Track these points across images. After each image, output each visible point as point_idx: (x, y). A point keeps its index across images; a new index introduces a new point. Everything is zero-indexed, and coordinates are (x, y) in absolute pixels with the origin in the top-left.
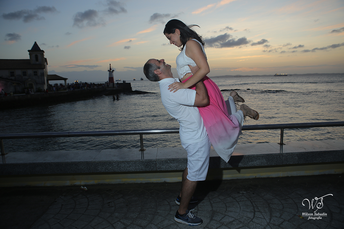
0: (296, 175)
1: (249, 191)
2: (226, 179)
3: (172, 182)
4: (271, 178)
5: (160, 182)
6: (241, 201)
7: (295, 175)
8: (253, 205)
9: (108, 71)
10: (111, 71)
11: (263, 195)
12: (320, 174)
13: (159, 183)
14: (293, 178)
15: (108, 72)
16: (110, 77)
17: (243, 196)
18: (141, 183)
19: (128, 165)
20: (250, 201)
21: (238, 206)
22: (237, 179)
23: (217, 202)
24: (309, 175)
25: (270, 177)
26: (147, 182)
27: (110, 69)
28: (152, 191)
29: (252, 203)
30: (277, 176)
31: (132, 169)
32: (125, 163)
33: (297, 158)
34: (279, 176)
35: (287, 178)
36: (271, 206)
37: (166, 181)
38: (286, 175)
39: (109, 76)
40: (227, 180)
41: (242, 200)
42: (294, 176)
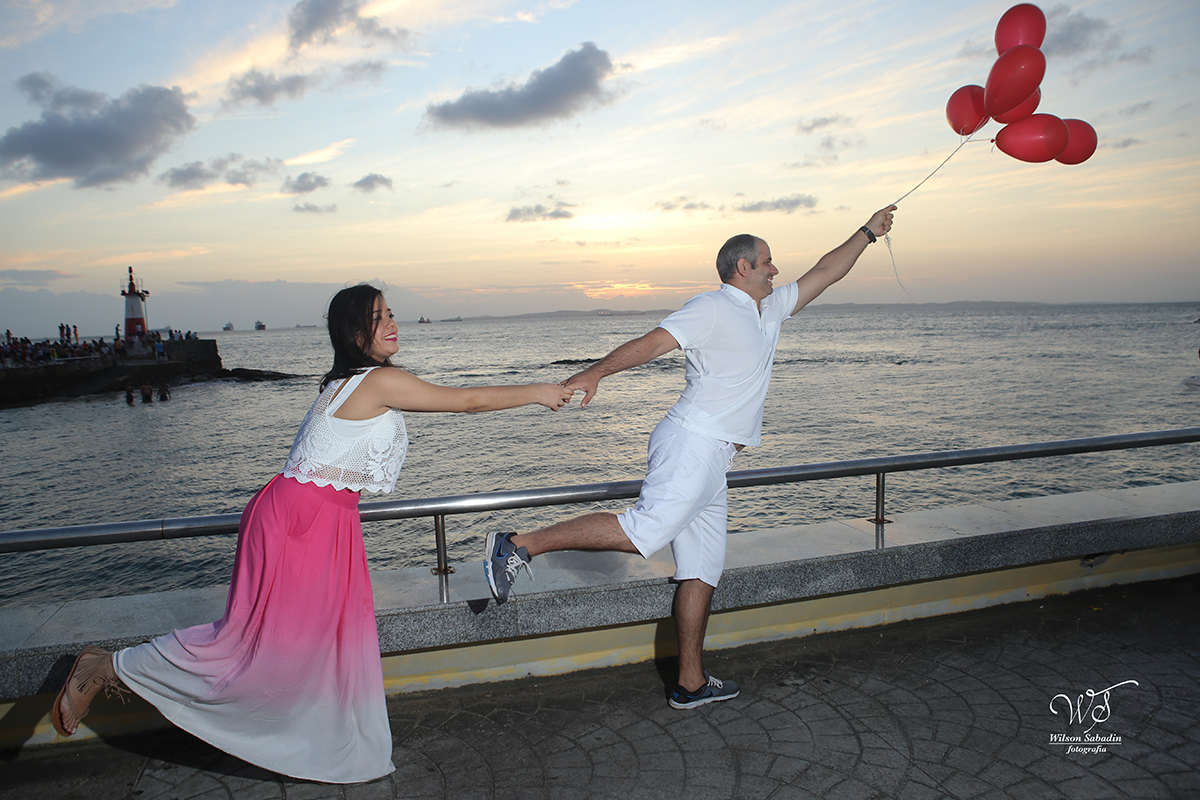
0: (928, 615)
1: (812, 676)
2: (727, 647)
3: (554, 674)
4: (860, 629)
5: (512, 678)
6: (799, 708)
7: (924, 616)
8: (842, 716)
9: (123, 293)
10: (133, 294)
11: (858, 683)
12: (989, 605)
13: (510, 681)
14: (919, 623)
15: (124, 297)
16: (130, 317)
17: (799, 694)
18: (446, 689)
19: (417, 626)
20: (828, 704)
21: (801, 724)
22: (762, 645)
23: (730, 721)
24: (961, 611)
25: (857, 626)
26: (469, 683)
27: (132, 286)
28: (496, 710)
29: (835, 709)
30: (875, 624)
31: (432, 637)
32: (406, 620)
33: (939, 559)
34: (880, 622)
35: (904, 624)
36: (896, 713)
37: (533, 673)
38: (898, 618)
39: (126, 315)
40: (730, 649)
41: (803, 704)
42: (922, 619)
